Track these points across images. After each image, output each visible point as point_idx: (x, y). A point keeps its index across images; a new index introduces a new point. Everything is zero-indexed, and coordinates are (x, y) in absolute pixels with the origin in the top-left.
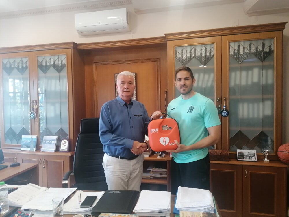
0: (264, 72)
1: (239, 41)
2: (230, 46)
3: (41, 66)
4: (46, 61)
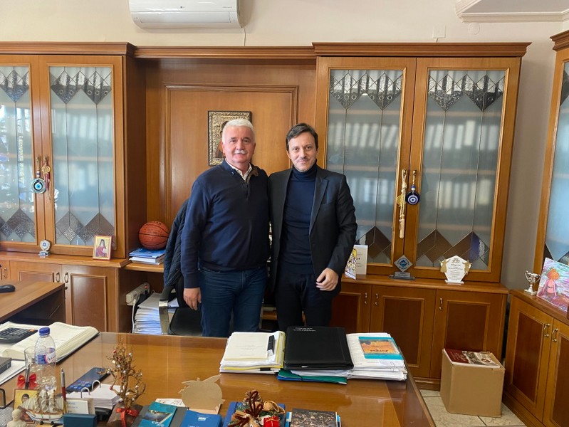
0: (484, 128)
1: (446, 70)
2: (430, 77)
3: (56, 87)
4: (68, 78)
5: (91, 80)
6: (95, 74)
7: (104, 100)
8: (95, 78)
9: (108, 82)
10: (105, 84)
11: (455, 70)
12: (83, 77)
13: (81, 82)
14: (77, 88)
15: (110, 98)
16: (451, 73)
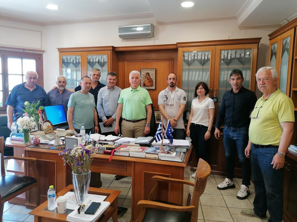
1: (228, 50)
2: (221, 53)
3: (89, 62)
4: (93, 59)
5: (100, 59)
6: (102, 57)
7: (105, 66)
8: (102, 59)
9: (106, 60)
10: (105, 61)
11: (232, 50)
12: (98, 59)
13: (97, 60)
14: (96, 62)
15: (106, 66)
16: (230, 51)
